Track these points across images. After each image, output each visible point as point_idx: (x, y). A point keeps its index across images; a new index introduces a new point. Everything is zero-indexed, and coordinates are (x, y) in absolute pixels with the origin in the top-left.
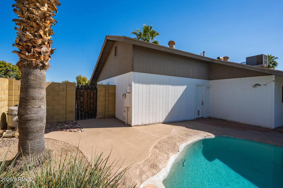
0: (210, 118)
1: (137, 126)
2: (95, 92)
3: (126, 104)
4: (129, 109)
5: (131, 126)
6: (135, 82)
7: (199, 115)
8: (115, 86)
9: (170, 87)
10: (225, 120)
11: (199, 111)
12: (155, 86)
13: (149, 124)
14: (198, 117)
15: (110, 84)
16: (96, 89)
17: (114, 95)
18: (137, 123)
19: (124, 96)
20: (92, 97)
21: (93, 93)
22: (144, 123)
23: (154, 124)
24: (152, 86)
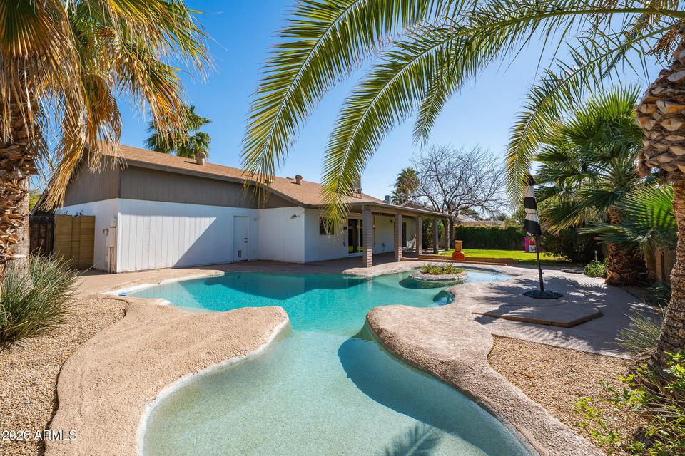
0: (259, 260)
1: (126, 272)
2: (50, 226)
3: (109, 243)
4: (113, 250)
5: (114, 273)
6: (123, 213)
7: (240, 256)
8: (94, 217)
9: (187, 219)
10: (272, 261)
11: (240, 252)
12: (159, 218)
13: (148, 270)
14: (240, 259)
15: (85, 214)
16: (52, 222)
17: (92, 231)
18: (125, 268)
19: (106, 232)
20: (43, 235)
21: (46, 228)
22: (139, 268)
23: (158, 269)
24: (153, 218)
